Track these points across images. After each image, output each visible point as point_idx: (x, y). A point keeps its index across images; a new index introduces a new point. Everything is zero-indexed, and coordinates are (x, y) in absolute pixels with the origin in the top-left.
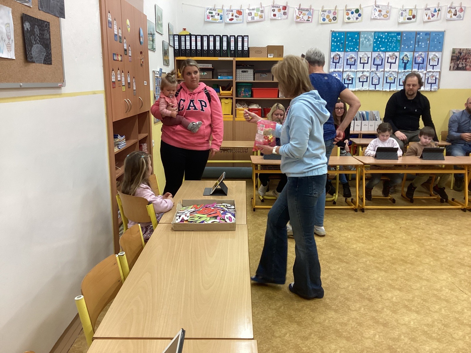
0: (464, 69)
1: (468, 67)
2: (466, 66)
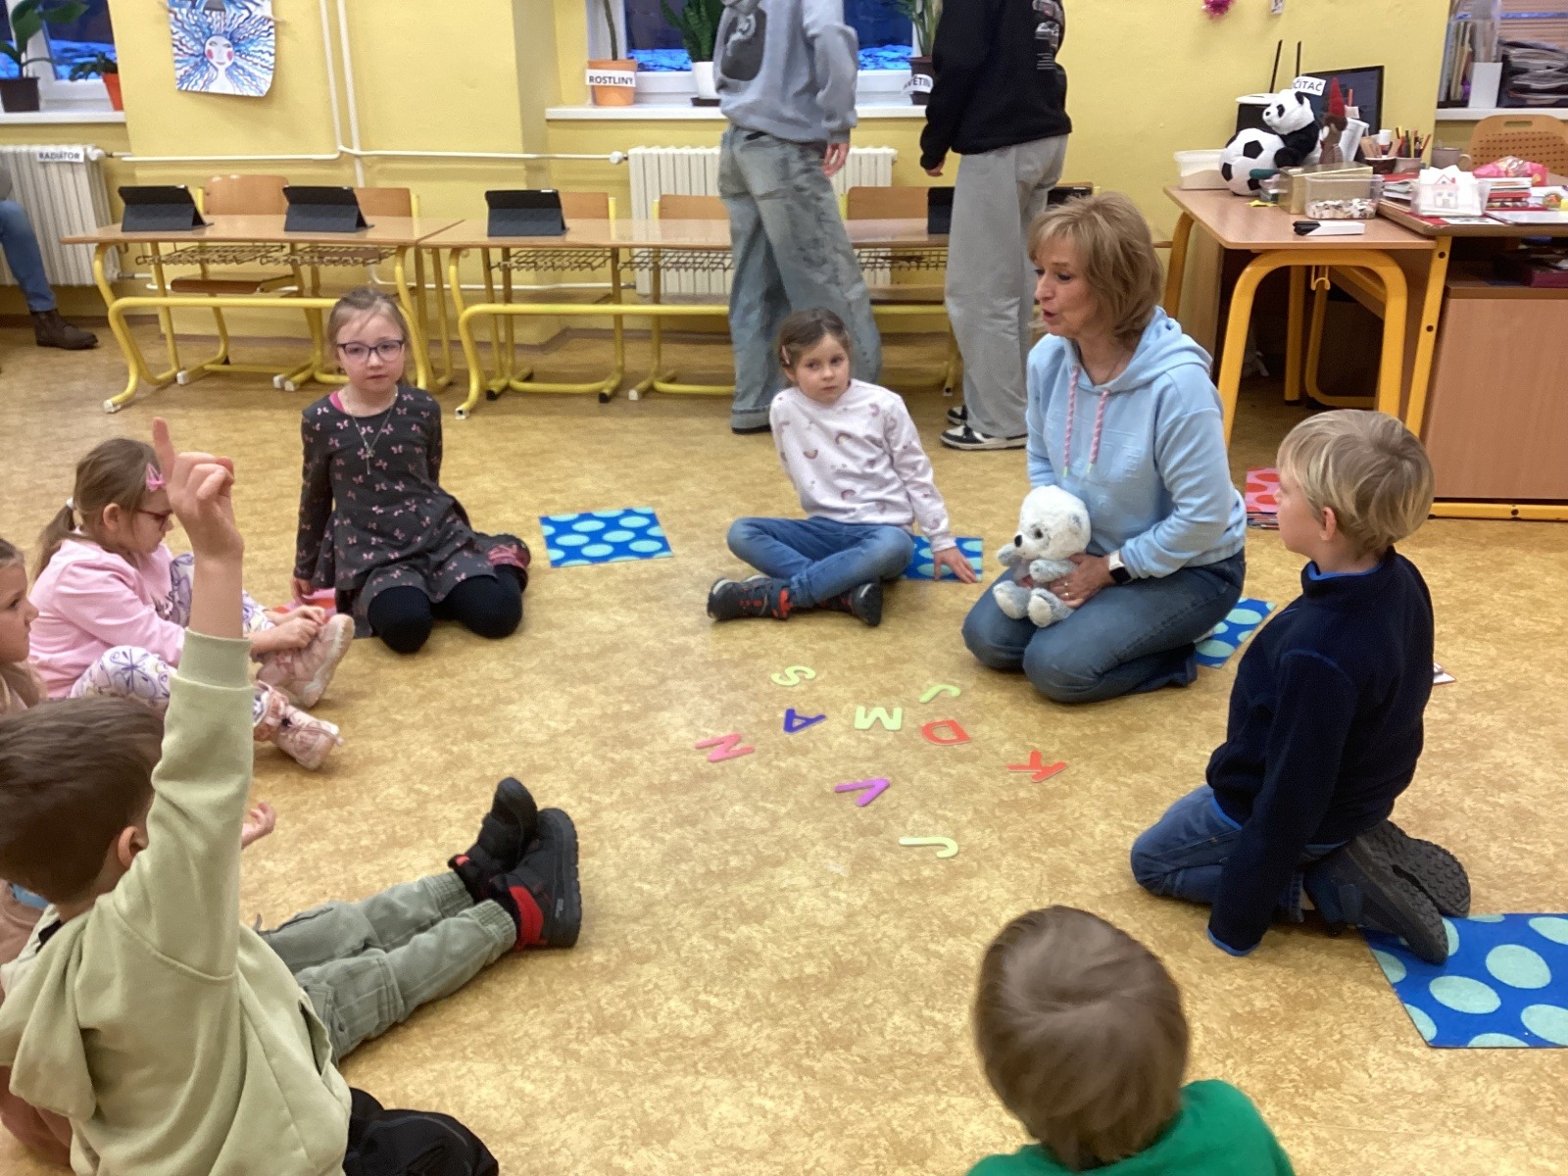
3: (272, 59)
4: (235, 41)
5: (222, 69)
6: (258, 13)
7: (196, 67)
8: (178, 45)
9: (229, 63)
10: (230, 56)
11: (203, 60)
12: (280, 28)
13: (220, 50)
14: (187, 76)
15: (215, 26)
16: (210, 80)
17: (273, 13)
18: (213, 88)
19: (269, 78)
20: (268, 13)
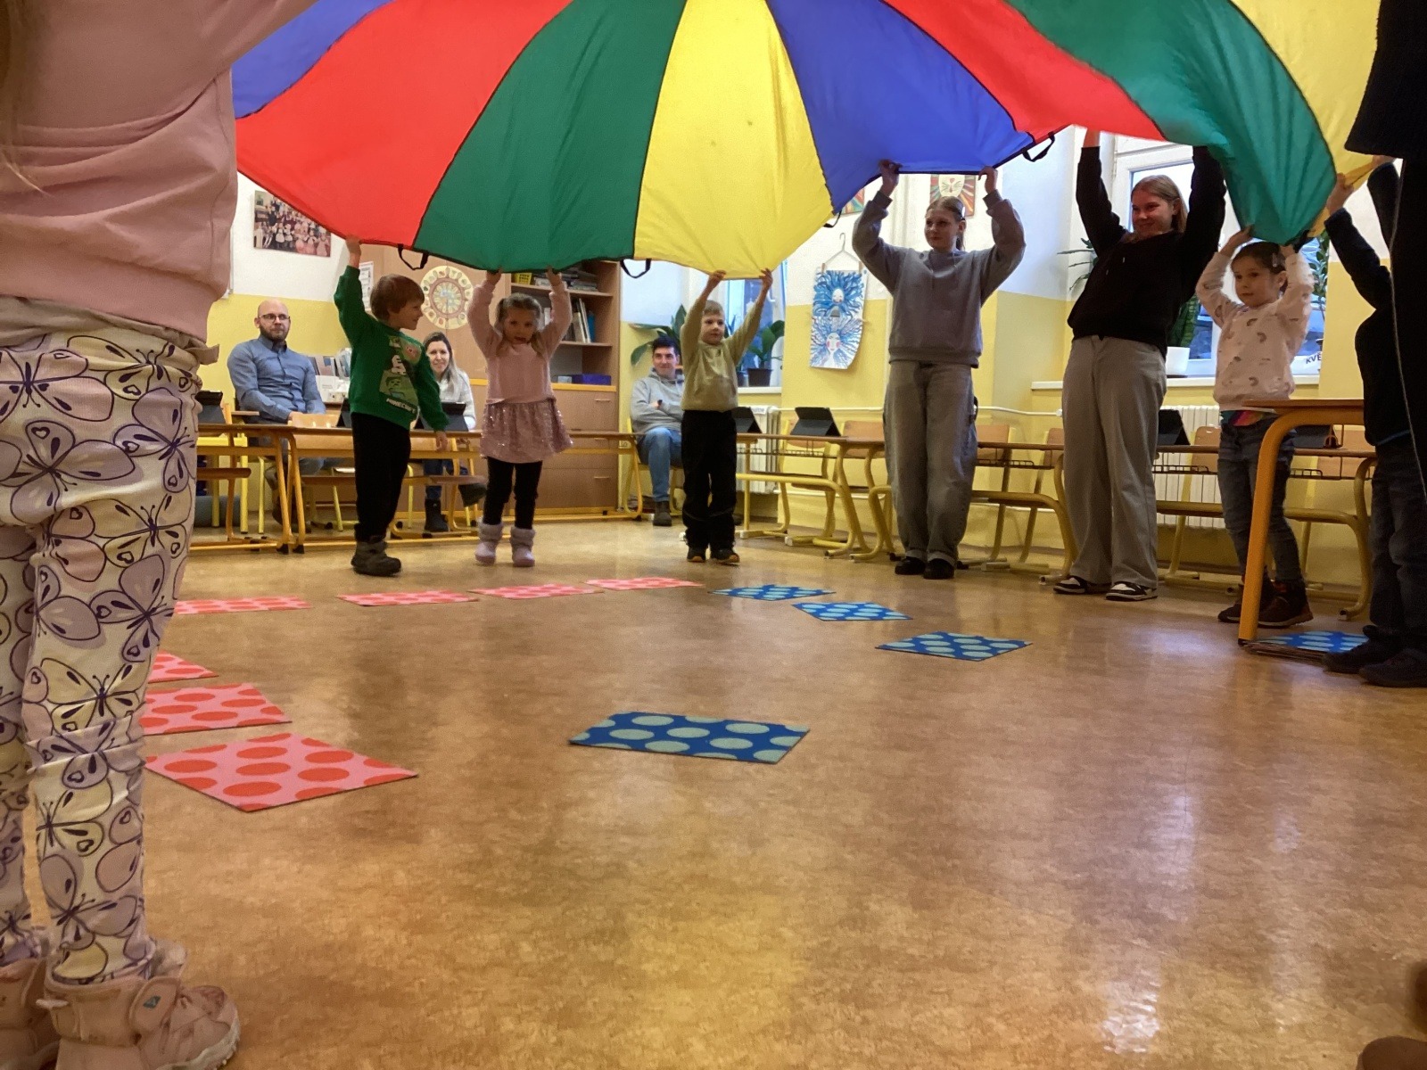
0: (288, 247)
1: (299, 244)
2: (294, 241)
3: (857, 346)
4: (842, 336)
5: (832, 352)
6: (856, 317)
7: (820, 353)
8: (814, 339)
9: (836, 349)
10: (838, 344)
11: (825, 346)
12: (866, 327)
13: (833, 341)
14: (816, 357)
15: (833, 327)
16: (825, 361)
17: (864, 317)
18: (826, 365)
19: (853, 357)
20: (861, 317)
